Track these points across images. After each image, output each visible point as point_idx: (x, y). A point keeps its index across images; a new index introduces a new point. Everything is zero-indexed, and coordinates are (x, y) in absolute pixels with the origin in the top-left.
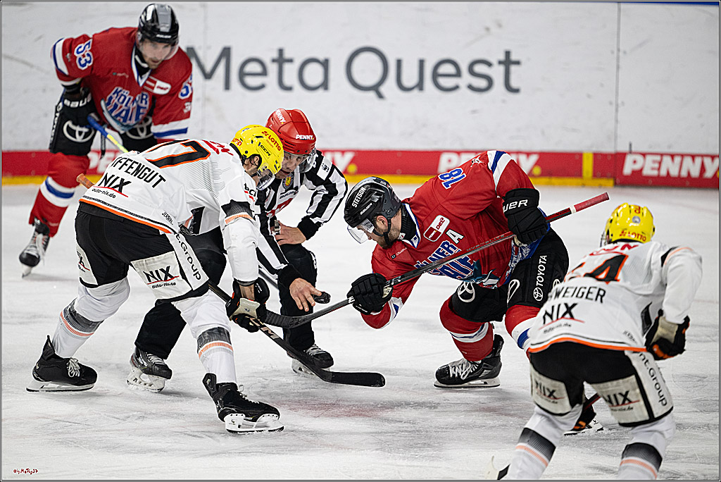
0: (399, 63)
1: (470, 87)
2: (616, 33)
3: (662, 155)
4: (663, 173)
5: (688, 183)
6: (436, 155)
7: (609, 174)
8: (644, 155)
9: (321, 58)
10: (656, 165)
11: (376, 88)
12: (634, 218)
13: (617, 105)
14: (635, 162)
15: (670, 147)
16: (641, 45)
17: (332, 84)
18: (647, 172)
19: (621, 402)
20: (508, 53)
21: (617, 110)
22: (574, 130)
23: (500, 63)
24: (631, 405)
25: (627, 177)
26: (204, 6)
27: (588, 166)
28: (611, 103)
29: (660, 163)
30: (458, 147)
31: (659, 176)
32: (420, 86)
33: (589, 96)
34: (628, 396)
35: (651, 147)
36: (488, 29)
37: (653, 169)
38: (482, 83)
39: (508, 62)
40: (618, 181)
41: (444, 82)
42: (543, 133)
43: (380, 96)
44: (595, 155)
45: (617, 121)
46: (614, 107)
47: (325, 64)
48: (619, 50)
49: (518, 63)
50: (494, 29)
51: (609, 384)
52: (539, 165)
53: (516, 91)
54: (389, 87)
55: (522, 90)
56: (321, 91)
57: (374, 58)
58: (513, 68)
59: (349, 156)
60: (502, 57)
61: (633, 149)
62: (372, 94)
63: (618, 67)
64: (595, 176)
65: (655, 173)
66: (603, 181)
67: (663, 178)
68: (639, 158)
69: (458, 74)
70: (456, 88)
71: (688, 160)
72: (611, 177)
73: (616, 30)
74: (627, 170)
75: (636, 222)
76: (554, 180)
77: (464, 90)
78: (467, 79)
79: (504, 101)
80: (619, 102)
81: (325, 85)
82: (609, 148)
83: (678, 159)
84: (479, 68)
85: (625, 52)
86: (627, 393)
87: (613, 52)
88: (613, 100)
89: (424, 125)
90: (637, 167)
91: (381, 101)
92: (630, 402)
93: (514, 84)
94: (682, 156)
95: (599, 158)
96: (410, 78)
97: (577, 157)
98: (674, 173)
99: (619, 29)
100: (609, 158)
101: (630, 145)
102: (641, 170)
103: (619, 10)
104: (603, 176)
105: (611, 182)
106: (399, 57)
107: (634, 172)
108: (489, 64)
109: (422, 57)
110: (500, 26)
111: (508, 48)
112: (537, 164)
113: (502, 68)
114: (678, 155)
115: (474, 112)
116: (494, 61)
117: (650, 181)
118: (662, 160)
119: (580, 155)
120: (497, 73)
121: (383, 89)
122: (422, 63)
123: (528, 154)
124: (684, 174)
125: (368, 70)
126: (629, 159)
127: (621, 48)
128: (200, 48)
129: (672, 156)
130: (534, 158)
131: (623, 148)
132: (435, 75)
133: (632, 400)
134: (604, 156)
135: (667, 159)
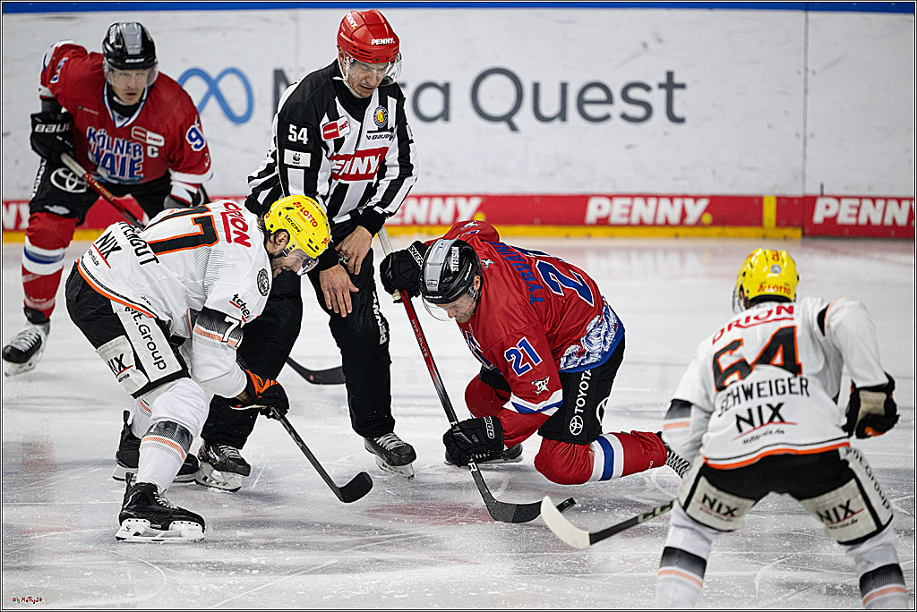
0: (536, 87)
1: (624, 117)
2: (803, 48)
3: (861, 198)
4: (863, 220)
5: (893, 233)
6: (583, 200)
7: (796, 222)
8: (839, 199)
9: (441, 82)
10: (854, 211)
11: (508, 119)
12: (773, 267)
13: (805, 138)
14: (827, 207)
15: (870, 189)
16: (833, 64)
17: (453, 113)
18: (842, 219)
19: (842, 517)
20: (670, 75)
21: (805, 144)
22: (752, 169)
23: (661, 86)
24: (855, 517)
25: (818, 225)
26: (295, 19)
27: (769, 212)
28: (798, 135)
29: (859, 208)
30: (609, 190)
31: (857, 225)
32: (562, 115)
33: (770, 126)
34: (851, 507)
35: (847, 188)
36: (645, 45)
37: (850, 215)
38: (639, 112)
39: (670, 85)
40: (807, 231)
41: (591, 110)
42: (714, 172)
43: (513, 128)
44: (779, 199)
45: (805, 156)
46: (801, 140)
47: (445, 89)
48: (806, 69)
49: (682, 86)
50: (653, 45)
51: (826, 496)
52: (710, 212)
53: (681, 120)
54: (525, 117)
55: (688, 120)
56: (440, 123)
57: (505, 81)
58: (677, 93)
59: (475, 202)
60: (663, 79)
61: (825, 192)
62: (503, 126)
63: (806, 91)
64: (778, 224)
65: (852, 221)
66: (788, 232)
67: (862, 227)
68: (833, 203)
69: (609, 100)
70: (607, 117)
71: (893, 205)
72: (798, 226)
73: (803, 45)
74: (818, 217)
75: (776, 272)
76: (729, 230)
77: (616, 120)
78: (619, 106)
79: (666, 134)
80: (808, 134)
81: (445, 115)
82: (795, 191)
83: (880, 204)
84: (635, 93)
85: (814, 73)
86: (848, 502)
87: (799, 73)
88: (801, 131)
89: (568, 164)
90: (830, 213)
91: (514, 135)
92: (853, 513)
93: (678, 112)
94: (886, 199)
95: (784, 202)
96: (550, 106)
97: (756, 202)
98: (876, 220)
99: (806, 44)
100: (796, 202)
101: (822, 187)
102: (835, 217)
103: (807, 19)
104: (789, 224)
105: (798, 232)
106: (536, 79)
107: (826, 219)
108: (647, 88)
109: (564, 79)
110: (660, 40)
111: (670, 68)
112: (707, 210)
113: (663, 93)
114: (881, 198)
115: (629, 147)
116: (653, 84)
117: (847, 231)
118: (860, 204)
119: (761, 199)
120: (657, 98)
121: (516, 120)
122: (564, 87)
123: (696, 198)
124: (888, 221)
125: (497, 95)
126: (820, 204)
127: (810, 67)
128: (291, 70)
129: (874, 200)
130: (703, 203)
131: (813, 190)
132: (581, 102)
133: (855, 510)
134: (790, 200)
135: (867, 204)
